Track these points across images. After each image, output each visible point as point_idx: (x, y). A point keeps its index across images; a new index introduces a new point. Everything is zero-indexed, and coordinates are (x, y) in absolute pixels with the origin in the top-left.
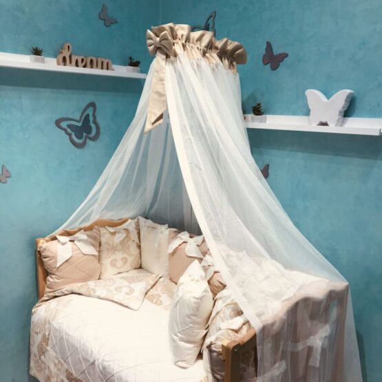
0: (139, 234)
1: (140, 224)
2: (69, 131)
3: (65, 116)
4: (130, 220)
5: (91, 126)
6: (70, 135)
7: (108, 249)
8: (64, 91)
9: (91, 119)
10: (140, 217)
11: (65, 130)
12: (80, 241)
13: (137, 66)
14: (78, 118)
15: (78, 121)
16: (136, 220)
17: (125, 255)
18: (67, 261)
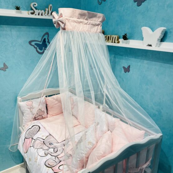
3: (33, 39)
6: (36, 48)
8: (32, 27)
14: (40, 40)
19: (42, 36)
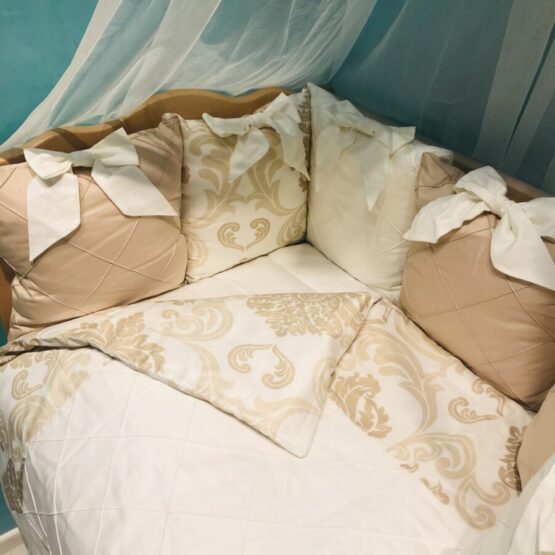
0: (309, 145)
1: (314, 111)
4: (282, 98)
7: (209, 193)
10: (314, 88)
12: (111, 169)
16: (301, 97)
17: (264, 213)
18: (65, 241)
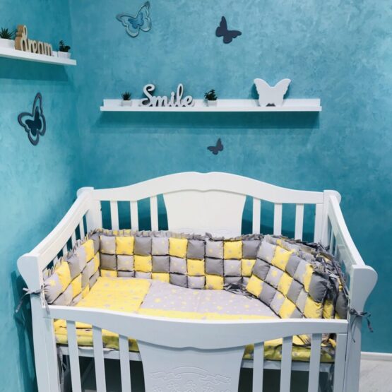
2: (27, 126)
3: (23, 111)
5: (40, 120)
6: (28, 132)
8: (20, 81)
9: (40, 111)
11: (25, 127)
13: (67, 51)
14: (31, 112)
15: (32, 116)
19: (33, 103)
